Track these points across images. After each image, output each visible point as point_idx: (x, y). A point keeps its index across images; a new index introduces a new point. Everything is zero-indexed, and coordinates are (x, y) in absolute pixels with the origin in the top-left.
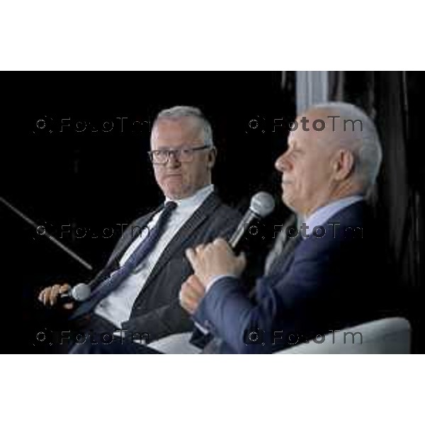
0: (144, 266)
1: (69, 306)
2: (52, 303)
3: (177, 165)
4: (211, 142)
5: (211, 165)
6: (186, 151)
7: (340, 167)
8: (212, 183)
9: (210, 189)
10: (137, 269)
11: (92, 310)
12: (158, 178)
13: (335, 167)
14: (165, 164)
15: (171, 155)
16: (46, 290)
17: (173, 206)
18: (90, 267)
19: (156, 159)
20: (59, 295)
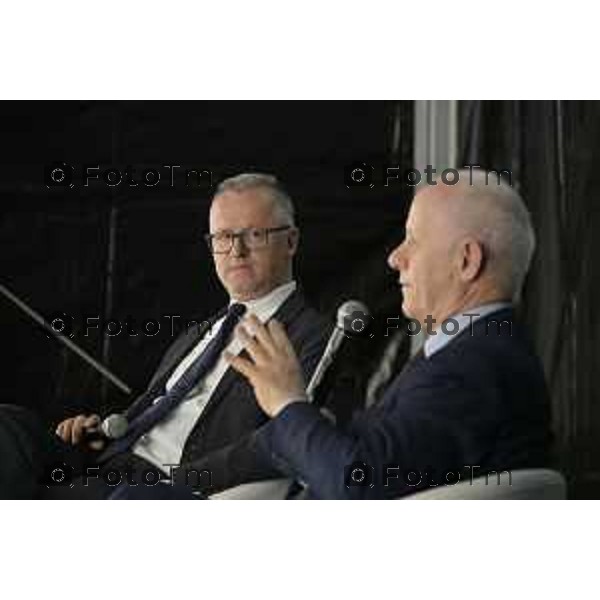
0: (201, 391)
1: (97, 445)
2: (74, 440)
3: (244, 253)
4: (290, 222)
5: (292, 252)
6: (256, 234)
7: (466, 263)
8: (293, 279)
9: (290, 287)
10: (191, 393)
11: (129, 449)
12: (220, 271)
13: (460, 263)
14: (228, 252)
15: (236, 240)
16: (66, 423)
17: (241, 310)
18: (127, 389)
19: (217, 246)
20: (84, 429)
